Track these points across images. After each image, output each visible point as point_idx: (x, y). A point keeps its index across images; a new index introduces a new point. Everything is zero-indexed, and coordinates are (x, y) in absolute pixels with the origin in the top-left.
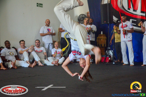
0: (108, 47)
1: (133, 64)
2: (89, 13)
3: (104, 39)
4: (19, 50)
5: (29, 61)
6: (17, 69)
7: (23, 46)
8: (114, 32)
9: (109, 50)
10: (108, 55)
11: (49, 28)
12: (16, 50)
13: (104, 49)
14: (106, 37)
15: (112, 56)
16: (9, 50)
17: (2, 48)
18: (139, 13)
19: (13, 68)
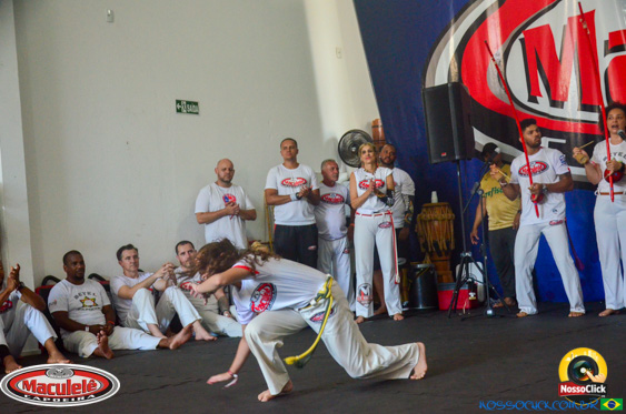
0: (462, 250)
1: (582, 310)
2: (380, 124)
3: (443, 220)
4: (118, 284)
5: (159, 326)
7: (132, 269)
8: (480, 193)
9: (468, 260)
10: (465, 281)
11: (230, 191)
12: (107, 287)
13: (448, 257)
14: (450, 211)
15: (480, 286)
16: (77, 289)
17: (50, 282)
18: (572, 110)
19: (96, 356)
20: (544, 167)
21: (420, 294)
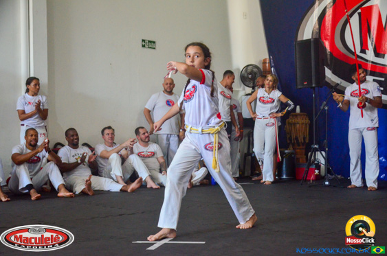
0: (312, 144)
2: (268, 62)
3: (303, 124)
6: (93, 195)
9: (316, 150)
10: (313, 162)
11: (171, 98)
13: (304, 147)
14: (307, 119)
15: (323, 167)
16: (73, 151)
17: (59, 147)
19: (83, 193)
21: (284, 169)
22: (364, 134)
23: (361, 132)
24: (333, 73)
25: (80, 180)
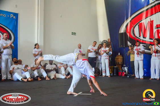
0: (124, 64)
1: (143, 78)
2: (110, 39)
5: (65, 74)
6: (57, 79)
9: (125, 66)
10: (124, 70)
11: (81, 50)
13: (121, 66)
14: (122, 57)
15: (127, 72)
16: (51, 66)
17: (46, 64)
18: (147, 39)
19: (53, 79)
20: (140, 49)
21: (115, 72)
22: (139, 62)
23: (138, 61)
24: (130, 43)
25: (53, 75)
